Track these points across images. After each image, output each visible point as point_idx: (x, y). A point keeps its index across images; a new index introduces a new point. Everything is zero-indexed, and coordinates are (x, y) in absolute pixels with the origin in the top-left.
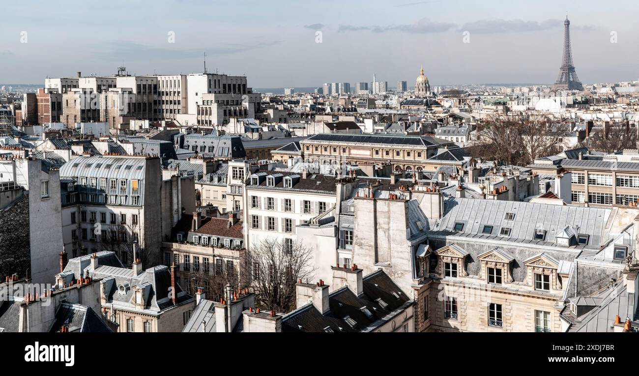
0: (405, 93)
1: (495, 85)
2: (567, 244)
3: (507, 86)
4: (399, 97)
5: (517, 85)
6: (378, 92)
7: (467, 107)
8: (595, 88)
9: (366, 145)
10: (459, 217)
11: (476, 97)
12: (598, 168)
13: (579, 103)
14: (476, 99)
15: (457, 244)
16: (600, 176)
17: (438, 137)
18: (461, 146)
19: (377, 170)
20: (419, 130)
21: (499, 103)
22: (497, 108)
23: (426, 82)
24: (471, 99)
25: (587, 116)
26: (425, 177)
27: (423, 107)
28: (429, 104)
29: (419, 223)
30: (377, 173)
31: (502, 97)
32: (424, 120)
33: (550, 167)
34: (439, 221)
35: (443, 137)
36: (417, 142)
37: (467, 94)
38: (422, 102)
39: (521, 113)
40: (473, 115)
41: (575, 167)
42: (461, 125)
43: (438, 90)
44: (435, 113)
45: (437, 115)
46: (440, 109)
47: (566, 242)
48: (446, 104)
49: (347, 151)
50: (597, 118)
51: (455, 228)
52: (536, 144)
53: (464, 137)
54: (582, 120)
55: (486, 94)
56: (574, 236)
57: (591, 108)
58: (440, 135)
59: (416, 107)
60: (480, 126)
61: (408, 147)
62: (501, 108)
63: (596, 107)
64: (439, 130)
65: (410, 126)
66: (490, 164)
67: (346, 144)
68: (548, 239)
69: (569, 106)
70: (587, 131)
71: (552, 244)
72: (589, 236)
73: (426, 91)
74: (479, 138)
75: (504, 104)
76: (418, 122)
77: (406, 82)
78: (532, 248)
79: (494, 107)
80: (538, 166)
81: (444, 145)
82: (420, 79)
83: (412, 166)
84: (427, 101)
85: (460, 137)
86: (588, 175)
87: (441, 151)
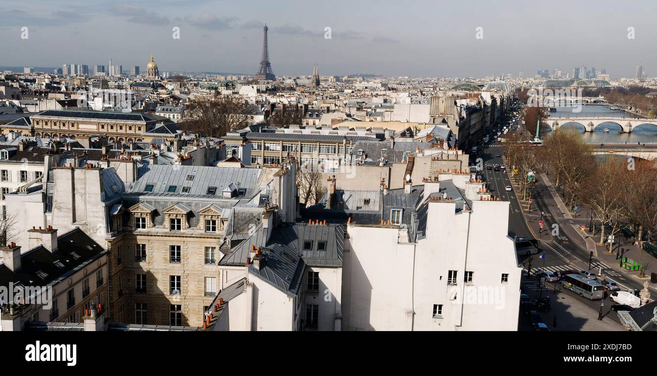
0: (138, 76)
1: (213, 73)
2: (230, 196)
3: (222, 74)
4: (130, 79)
5: (229, 74)
6: (113, 75)
7: (186, 90)
8: (283, 79)
9: (93, 120)
10: (151, 180)
11: (196, 82)
12: (271, 138)
13: (270, 90)
14: (195, 84)
15: (147, 202)
16: (272, 144)
17: (158, 114)
18: (176, 122)
19: (93, 142)
20: (142, 108)
21: (213, 88)
22: (210, 91)
23: (156, 68)
24: (191, 84)
25: (273, 100)
26: (139, 148)
27: (150, 89)
28: (156, 87)
29: (114, 187)
30: (92, 145)
31: (216, 83)
32: (148, 99)
33: (238, 138)
34: (133, 184)
35: (162, 115)
36: (138, 118)
37: (189, 79)
38: (149, 85)
39: (228, 96)
40: (189, 96)
41: (255, 138)
42: (177, 105)
43: (166, 75)
44: (159, 94)
45: (161, 96)
46: (164, 91)
47: (229, 195)
48: (170, 87)
49: (75, 125)
50: (280, 101)
51: (146, 189)
52: (231, 120)
53: (180, 115)
54: (269, 103)
55: (204, 80)
56: (236, 190)
57: (278, 94)
58: (159, 113)
59: (144, 89)
60: (192, 106)
61: (130, 122)
62: (213, 91)
63: (281, 94)
64: (159, 108)
65: (135, 104)
66: (193, 136)
67: (74, 120)
68: (218, 193)
69: (263, 92)
70: (270, 111)
71: (219, 197)
72: (246, 189)
73: (155, 75)
74: (191, 116)
75: (216, 89)
76: (142, 101)
77: (139, 67)
78: (204, 201)
79: (208, 91)
80: (229, 138)
81: (161, 121)
82: (150, 65)
83: (124, 138)
84: (153, 84)
85: (176, 115)
86: (264, 143)
87: (158, 126)
